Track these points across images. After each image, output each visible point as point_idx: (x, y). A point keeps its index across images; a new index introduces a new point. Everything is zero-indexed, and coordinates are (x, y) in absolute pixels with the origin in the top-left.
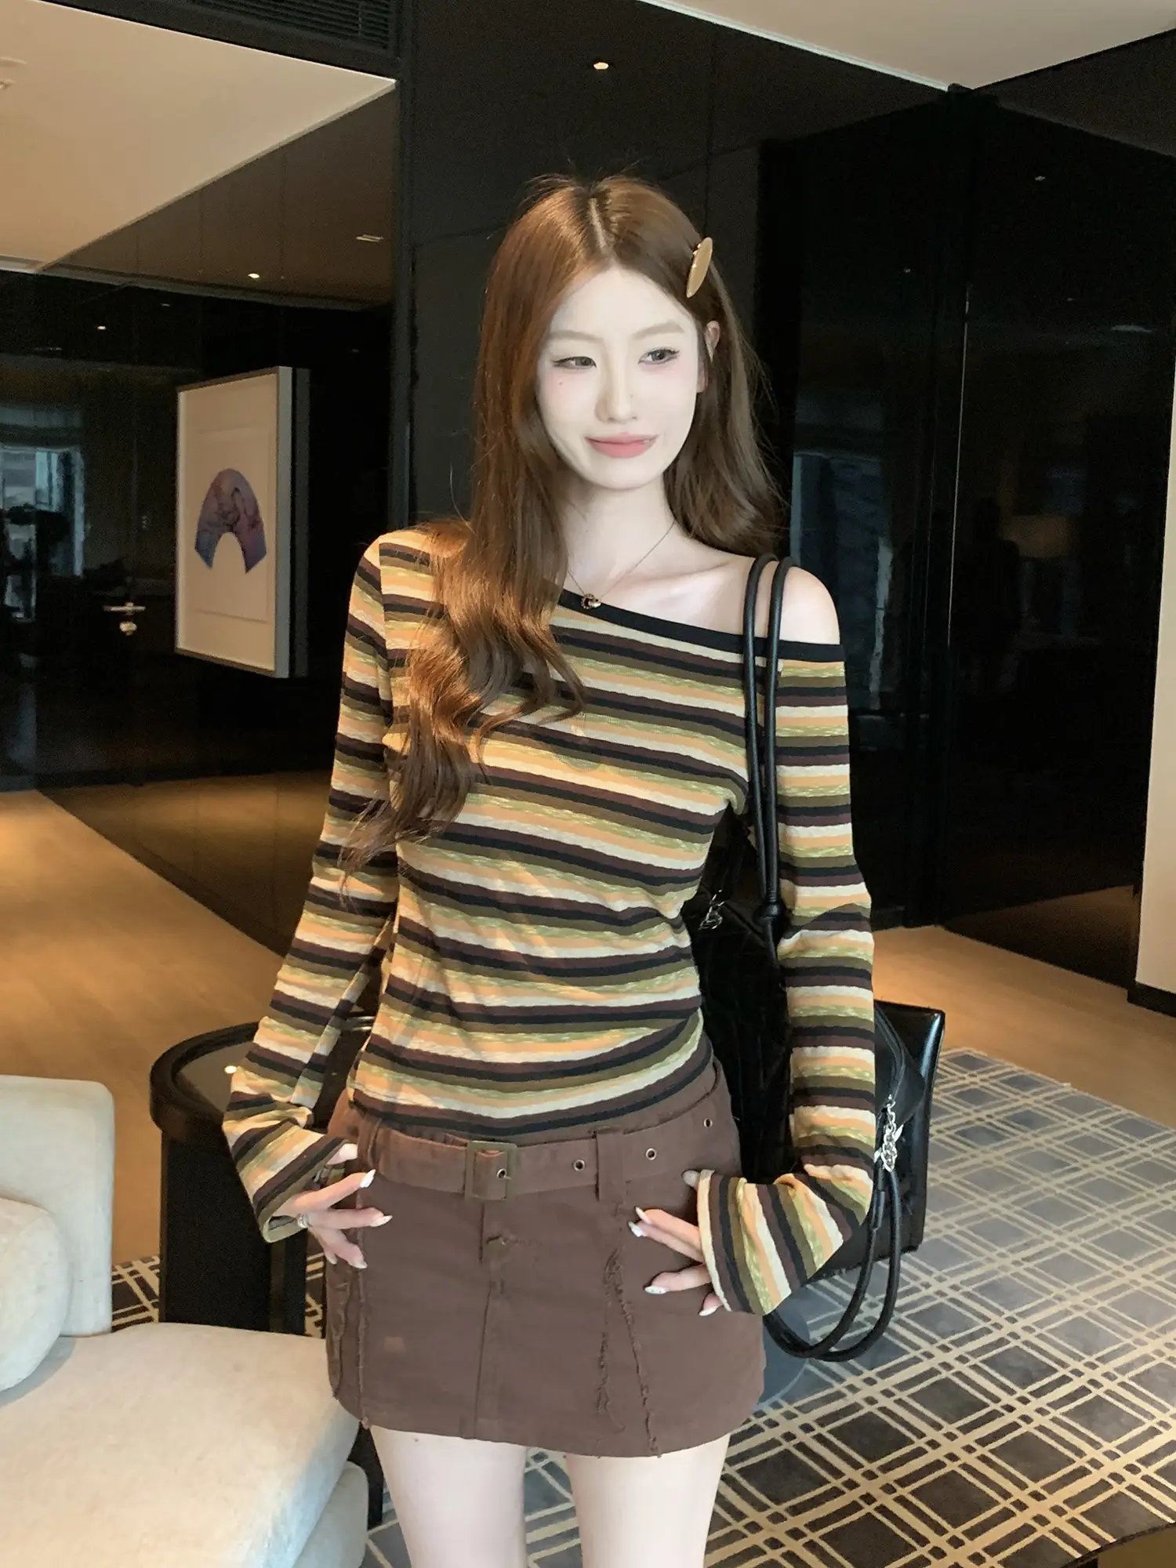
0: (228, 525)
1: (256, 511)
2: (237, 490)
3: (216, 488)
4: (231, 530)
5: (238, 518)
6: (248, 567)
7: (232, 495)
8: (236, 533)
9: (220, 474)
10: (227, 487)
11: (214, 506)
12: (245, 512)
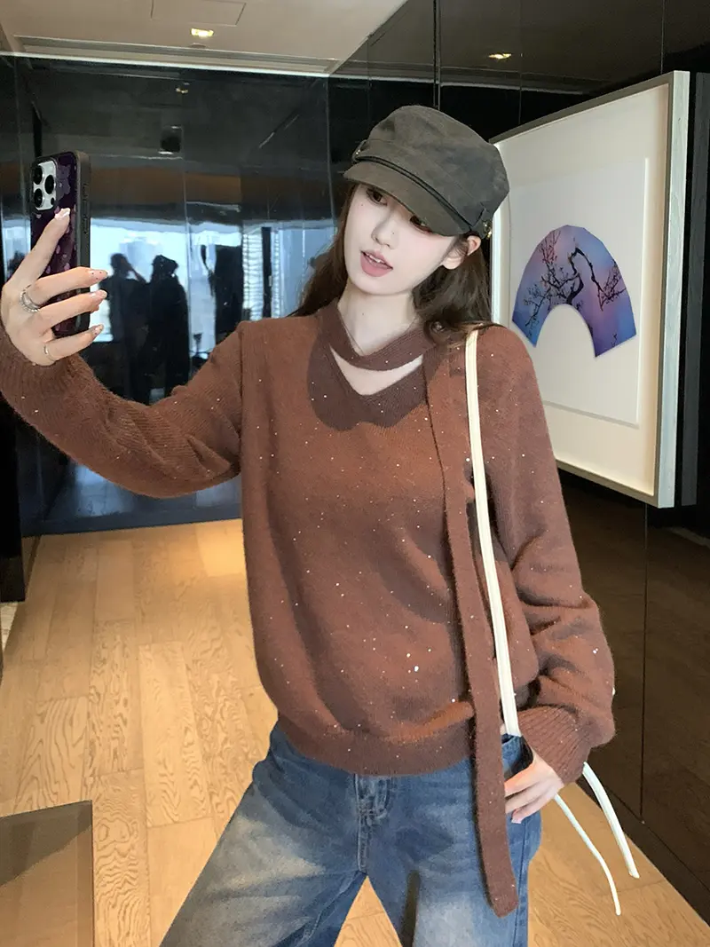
0: (563, 296)
1: (616, 276)
2: (578, 250)
3: (545, 251)
4: (569, 302)
5: (581, 285)
6: (598, 352)
7: (570, 259)
8: (578, 307)
9: (554, 231)
10: (562, 250)
11: (544, 273)
12: (593, 278)
